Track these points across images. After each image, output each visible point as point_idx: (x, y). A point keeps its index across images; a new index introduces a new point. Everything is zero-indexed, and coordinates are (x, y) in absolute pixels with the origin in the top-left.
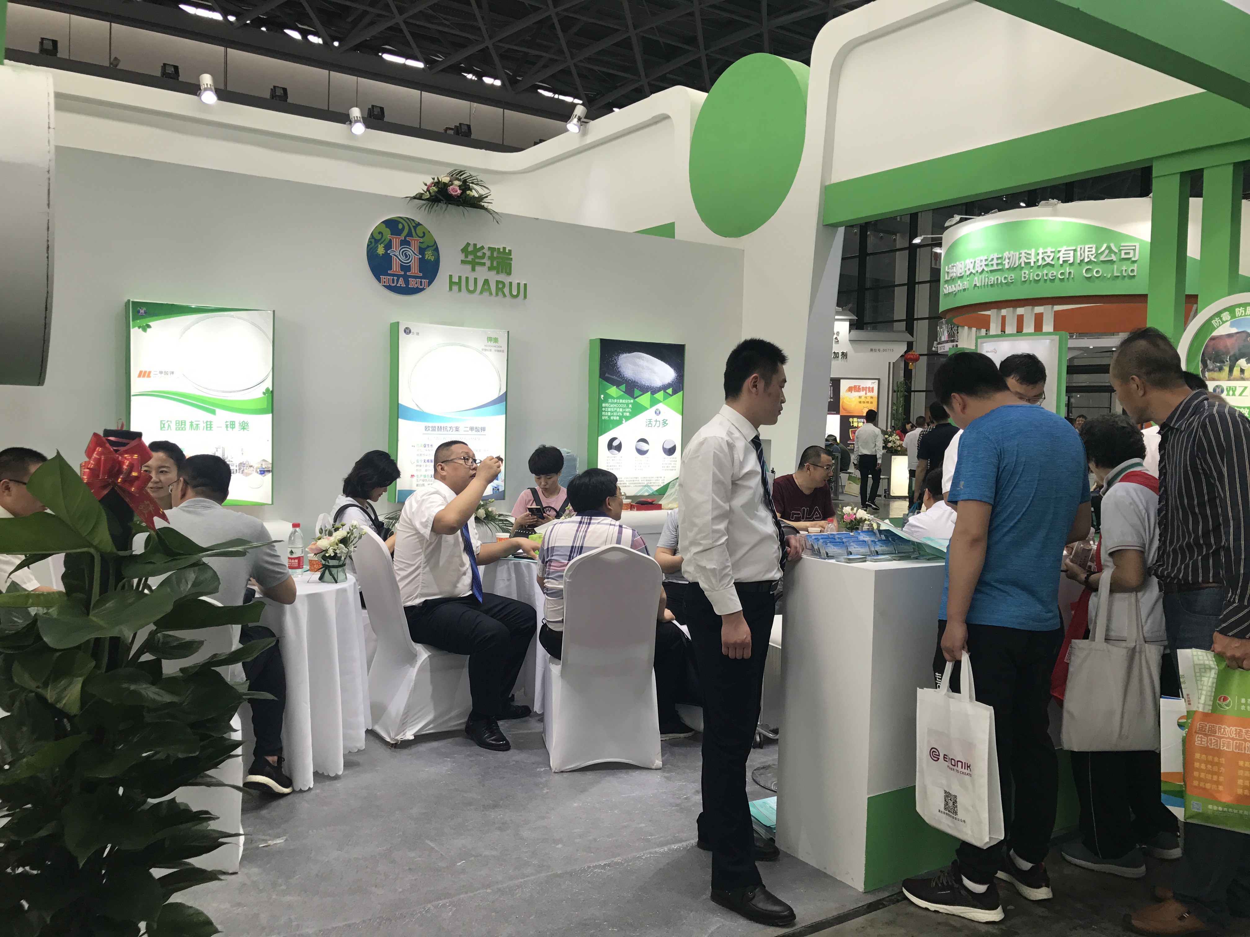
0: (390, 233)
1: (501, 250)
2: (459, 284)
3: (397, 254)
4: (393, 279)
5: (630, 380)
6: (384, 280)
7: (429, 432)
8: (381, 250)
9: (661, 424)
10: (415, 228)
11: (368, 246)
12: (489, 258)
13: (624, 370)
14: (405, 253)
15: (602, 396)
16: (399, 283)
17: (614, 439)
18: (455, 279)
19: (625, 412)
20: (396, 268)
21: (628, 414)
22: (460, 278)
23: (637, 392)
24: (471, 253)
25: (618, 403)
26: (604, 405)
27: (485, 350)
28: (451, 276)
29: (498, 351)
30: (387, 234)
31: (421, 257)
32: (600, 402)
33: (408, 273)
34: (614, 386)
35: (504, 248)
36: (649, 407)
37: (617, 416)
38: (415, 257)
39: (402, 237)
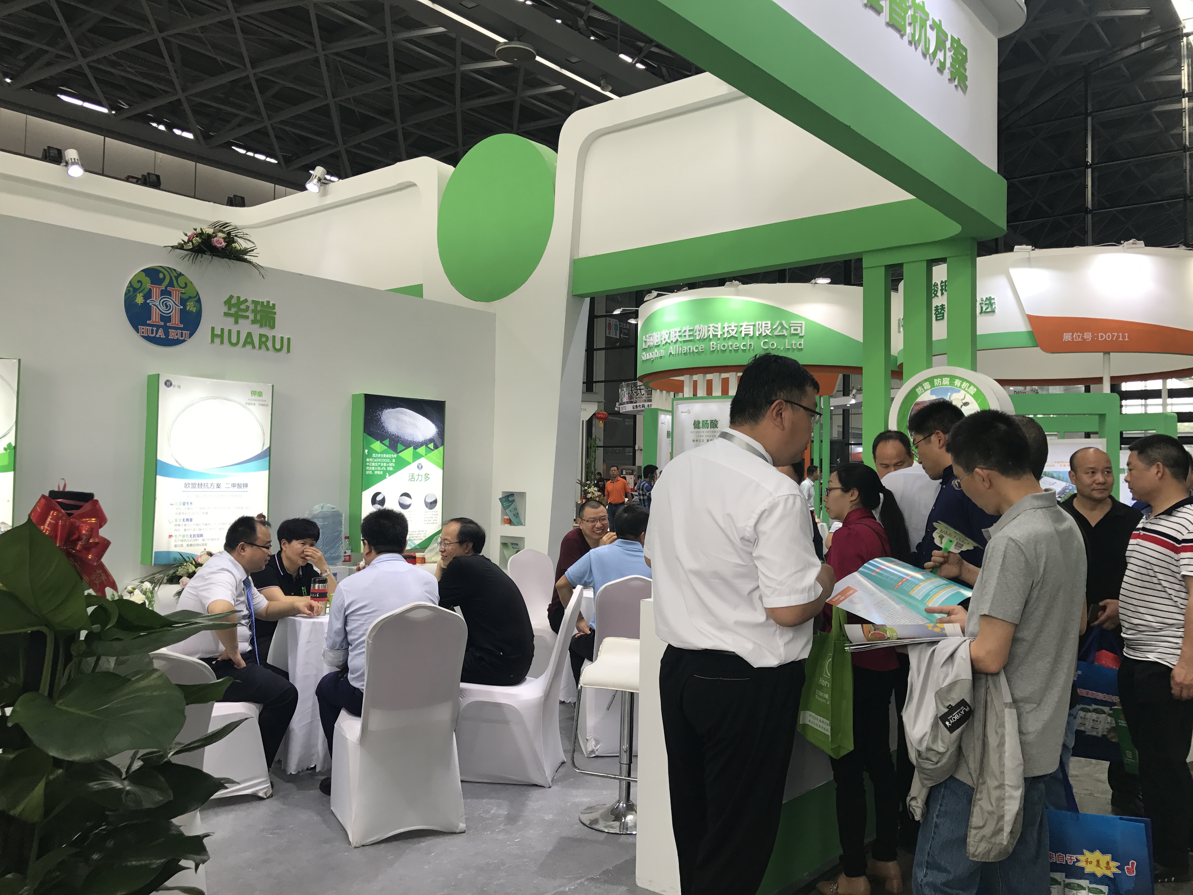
0: (150, 281)
1: (265, 304)
2: (221, 336)
3: (157, 304)
4: (152, 330)
5: (393, 435)
6: (142, 330)
7: (189, 489)
8: (140, 300)
9: (423, 478)
10: (176, 278)
11: (126, 294)
12: (253, 311)
13: (388, 425)
14: (166, 304)
15: (366, 451)
16: (159, 334)
17: (377, 494)
18: (218, 332)
19: (389, 466)
20: (155, 318)
21: (391, 469)
22: (222, 330)
23: (400, 447)
24: (234, 305)
25: (382, 458)
26: (368, 460)
27: (249, 404)
28: (213, 328)
29: (262, 405)
30: (147, 283)
31: (182, 307)
32: (364, 457)
33: (168, 324)
34: (378, 441)
35: (268, 302)
36: (411, 462)
37: (380, 471)
38: (176, 308)
39: (163, 287)
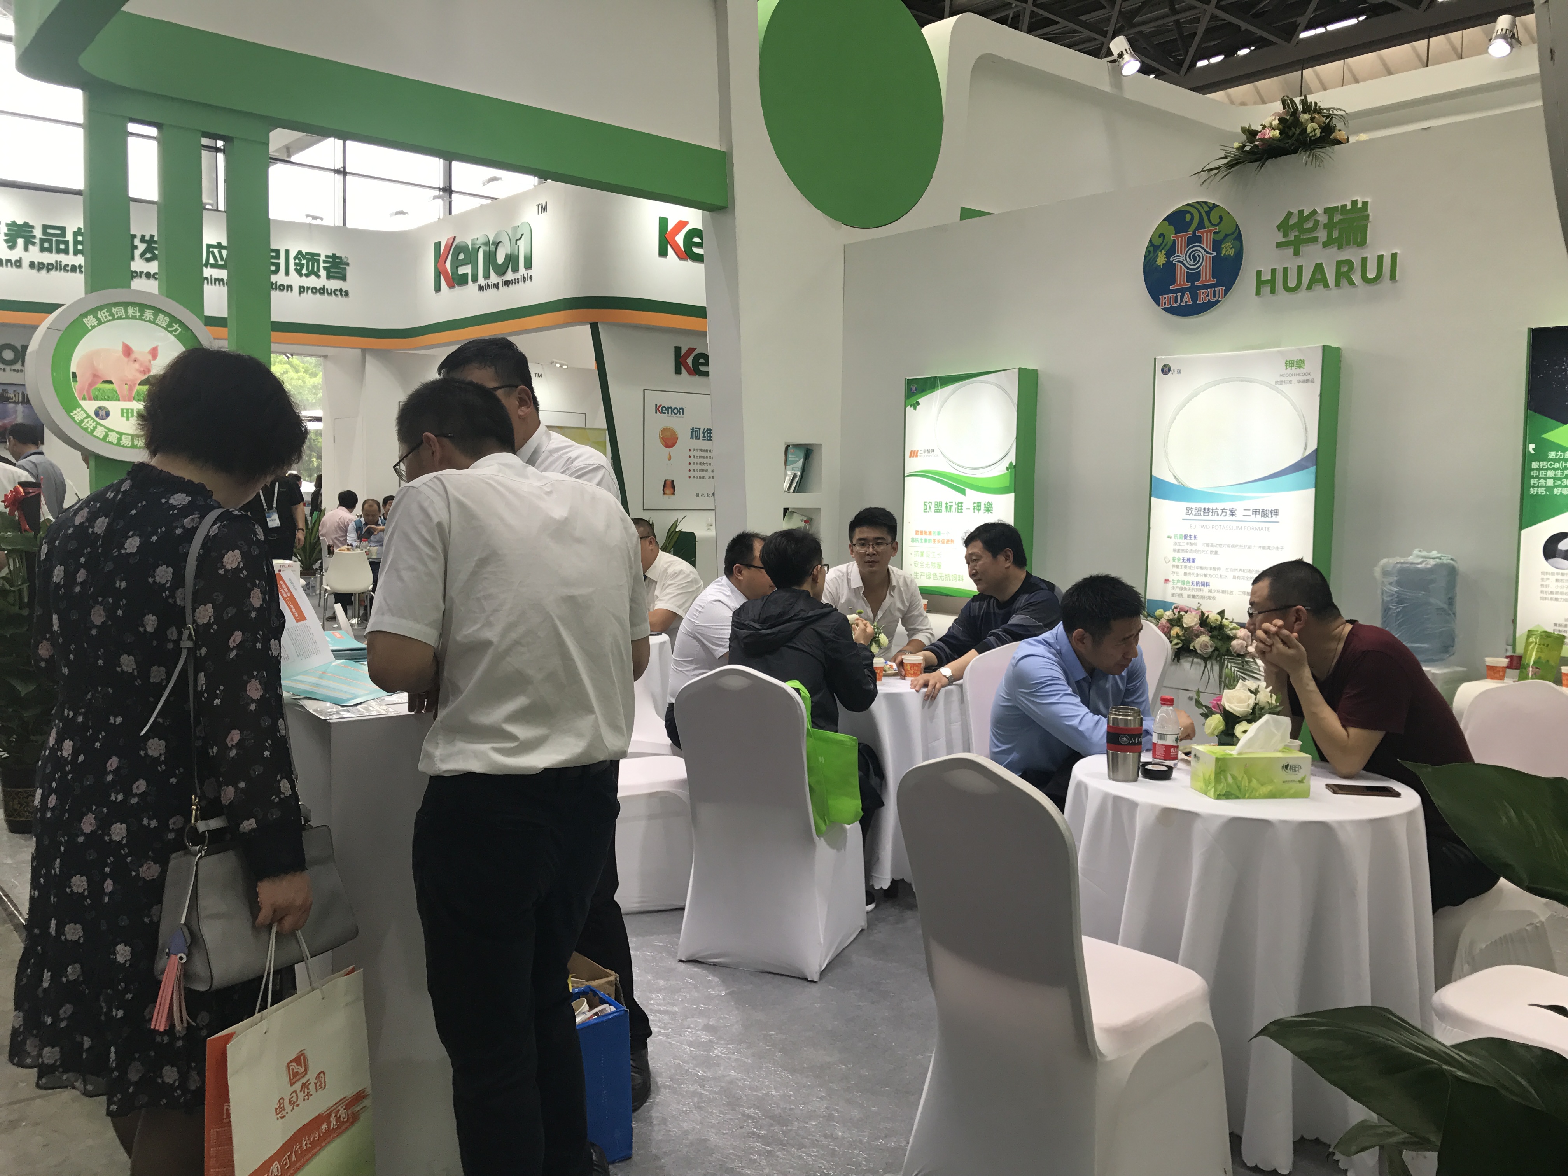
0: (1174, 232)
1: (1349, 207)
2: (1272, 282)
3: (1182, 259)
4: (1176, 297)
6: (1165, 301)
7: (1191, 517)
8: (1161, 260)
10: (1208, 214)
11: (1145, 257)
12: (1325, 226)
14: (1194, 255)
15: (1532, 446)
16: (1185, 300)
17: (1560, 537)
18: (1267, 276)
20: (1180, 279)
22: (1274, 271)
24: (1294, 227)
26: (1535, 465)
27: (1282, 382)
28: (1259, 273)
29: (1304, 381)
30: (1171, 234)
31: (1215, 254)
32: (1526, 459)
33: (1197, 284)
35: (1354, 203)
38: (1206, 256)
39: (1190, 233)
